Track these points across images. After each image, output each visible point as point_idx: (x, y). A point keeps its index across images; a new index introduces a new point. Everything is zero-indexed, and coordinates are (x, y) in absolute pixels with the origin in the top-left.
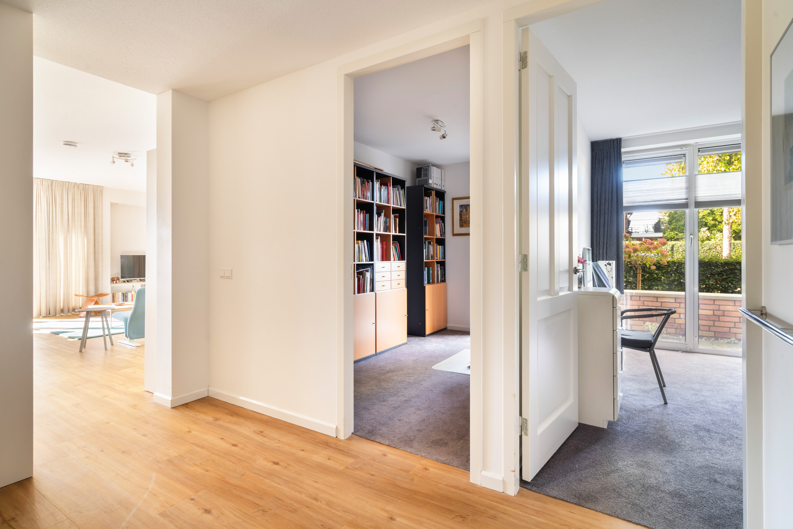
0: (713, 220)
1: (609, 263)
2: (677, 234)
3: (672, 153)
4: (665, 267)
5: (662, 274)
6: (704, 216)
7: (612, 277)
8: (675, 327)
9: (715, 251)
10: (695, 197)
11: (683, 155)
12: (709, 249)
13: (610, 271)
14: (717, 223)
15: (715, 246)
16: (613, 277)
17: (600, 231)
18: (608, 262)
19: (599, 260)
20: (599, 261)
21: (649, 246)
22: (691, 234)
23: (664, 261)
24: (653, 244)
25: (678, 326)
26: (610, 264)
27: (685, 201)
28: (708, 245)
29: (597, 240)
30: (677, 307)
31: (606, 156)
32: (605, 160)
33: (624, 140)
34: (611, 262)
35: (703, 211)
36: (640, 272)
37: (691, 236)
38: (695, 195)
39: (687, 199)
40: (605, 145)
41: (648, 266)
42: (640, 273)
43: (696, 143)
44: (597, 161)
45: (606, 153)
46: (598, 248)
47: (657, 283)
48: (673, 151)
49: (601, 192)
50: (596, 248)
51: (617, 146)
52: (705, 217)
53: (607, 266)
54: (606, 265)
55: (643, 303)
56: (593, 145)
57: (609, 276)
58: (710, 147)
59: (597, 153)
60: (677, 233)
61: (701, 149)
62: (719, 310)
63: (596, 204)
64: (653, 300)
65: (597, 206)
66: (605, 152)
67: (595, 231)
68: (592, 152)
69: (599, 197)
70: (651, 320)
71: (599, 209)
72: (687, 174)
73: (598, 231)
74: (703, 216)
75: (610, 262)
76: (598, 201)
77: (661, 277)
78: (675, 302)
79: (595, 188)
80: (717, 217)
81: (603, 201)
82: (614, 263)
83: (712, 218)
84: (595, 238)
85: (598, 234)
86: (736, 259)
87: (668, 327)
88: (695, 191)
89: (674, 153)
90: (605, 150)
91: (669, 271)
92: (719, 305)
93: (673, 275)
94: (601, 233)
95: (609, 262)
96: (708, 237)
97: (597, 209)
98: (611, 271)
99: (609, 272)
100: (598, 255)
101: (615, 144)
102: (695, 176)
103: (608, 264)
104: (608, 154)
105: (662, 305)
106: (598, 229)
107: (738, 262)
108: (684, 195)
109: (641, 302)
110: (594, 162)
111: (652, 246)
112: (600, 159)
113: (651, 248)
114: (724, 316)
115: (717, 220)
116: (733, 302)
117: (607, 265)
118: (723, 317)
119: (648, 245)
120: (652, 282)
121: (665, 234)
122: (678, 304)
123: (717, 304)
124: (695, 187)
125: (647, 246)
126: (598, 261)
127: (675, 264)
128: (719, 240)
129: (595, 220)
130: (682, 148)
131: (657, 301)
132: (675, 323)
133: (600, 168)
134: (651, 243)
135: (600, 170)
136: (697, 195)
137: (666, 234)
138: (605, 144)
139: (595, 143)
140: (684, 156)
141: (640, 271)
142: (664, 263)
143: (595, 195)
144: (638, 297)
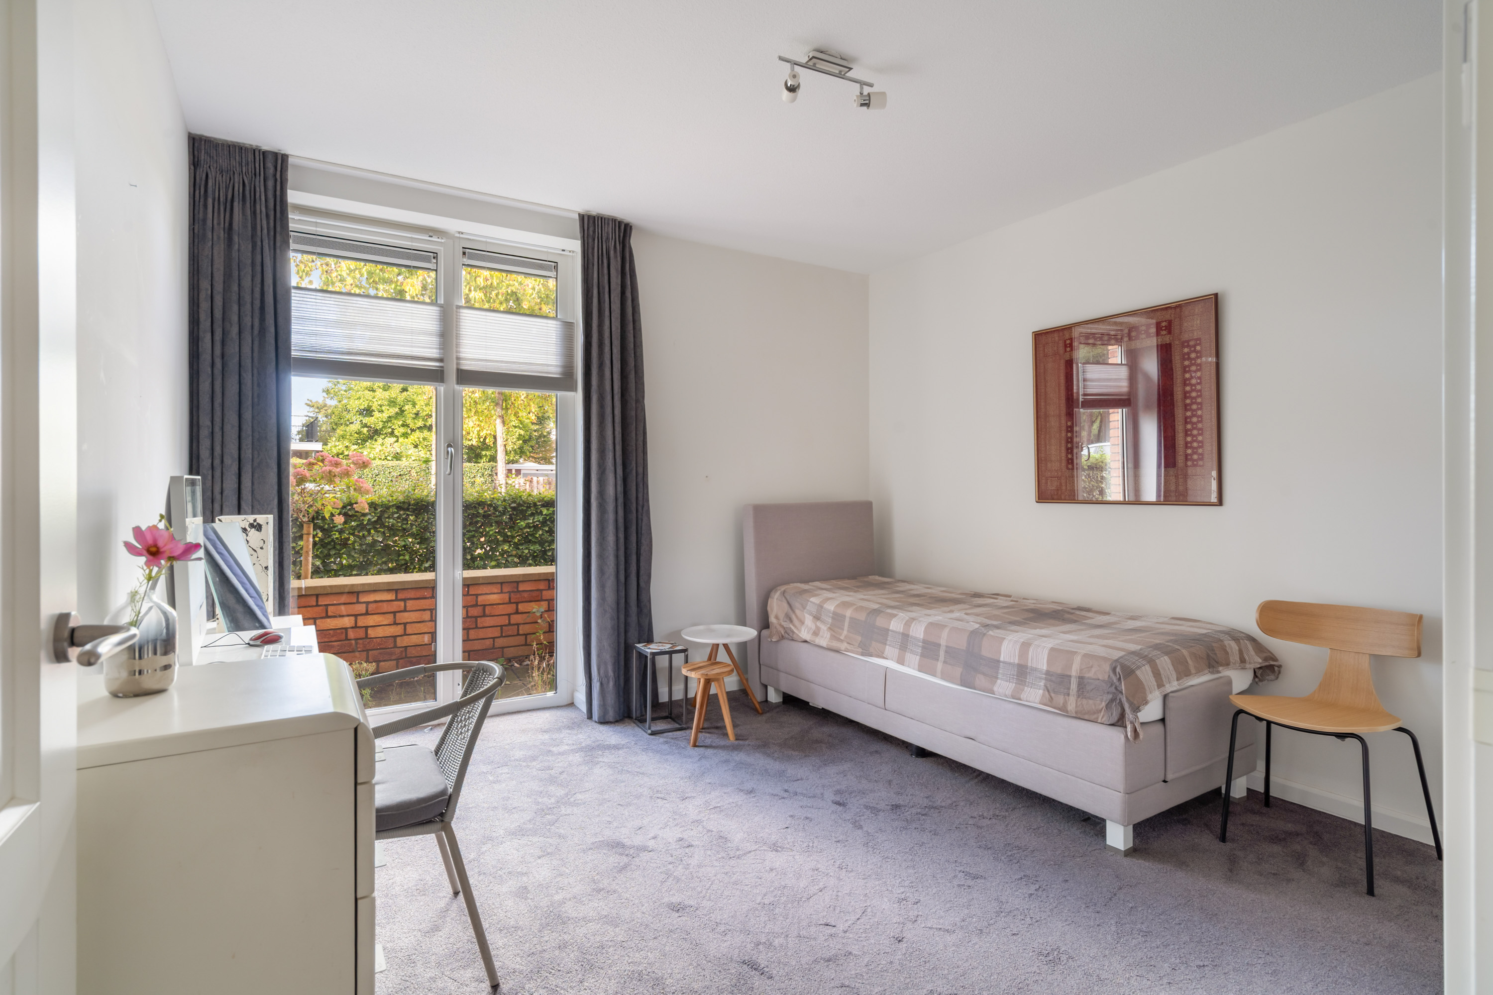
0: (403, 425)
1: (255, 524)
2: (347, 447)
3: (410, 243)
4: (356, 516)
5: (351, 532)
6: (390, 417)
7: (266, 568)
8: (394, 657)
9: (408, 478)
10: (458, 358)
11: (432, 254)
12: (400, 475)
13: (258, 550)
14: (409, 431)
15: (409, 470)
16: (269, 567)
17: (226, 420)
18: (251, 518)
19: (221, 514)
20: (220, 517)
21: (333, 470)
22: (449, 446)
23: (362, 505)
24: (339, 466)
25: (402, 651)
26: (259, 527)
27: (437, 364)
28: (398, 468)
29: (212, 449)
30: (399, 610)
31: (241, 195)
32: (236, 204)
33: (296, 167)
34: (261, 518)
35: (388, 410)
36: (309, 531)
37: (449, 449)
38: (459, 354)
39: (441, 360)
40: (237, 158)
41: (327, 516)
42: (308, 534)
43: (459, 233)
44: (210, 201)
45: (239, 183)
46: (218, 474)
47: (340, 551)
48: (412, 239)
49: (224, 299)
50: (210, 472)
51: (275, 175)
52: (393, 419)
53: (249, 534)
54: (244, 530)
55: (325, 611)
56: (196, 145)
57: (257, 564)
58: (485, 251)
59: (210, 176)
60: (347, 444)
61: (468, 250)
62: (476, 605)
63: (209, 336)
64: (348, 601)
65: (210, 341)
66: (236, 180)
67: (205, 421)
68: (192, 167)
69: (218, 314)
70: (343, 650)
71: (218, 351)
72: (441, 301)
73: (218, 419)
74: (388, 417)
75: (258, 521)
76: (216, 326)
77: (349, 537)
78: (397, 600)
79: (205, 285)
80: (409, 421)
81: (235, 330)
82: (268, 520)
83: (401, 423)
84: (205, 444)
85: (217, 429)
86: (478, 496)
87: (381, 659)
88: (458, 345)
89: (414, 244)
90: (236, 176)
91: (365, 523)
92: (477, 595)
93: (372, 531)
94: (227, 427)
95: (255, 520)
96: (397, 453)
97: (210, 351)
98: (262, 548)
99: (255, 551)
100: (218, 496)
101: (270, 165)
102: (458, 310)
103: (252, 526)
104: (247, 188)
105: (369, 609)
106: (218, 413)
107: (481, 501)
108: (435, 351)
109: (321, 608)
110: (199, 201)
111: (338, 470)
112: (221, 199)
113: (336, 474)
114: (484, 615)
115: (409, 427)
116: (499, 586)
117: (249, 529)
118: (483, 619)
119: (331, 468)
120: (330, 549)
121: (326, 444)
122: (402, 604)
123: (473, 593)
124: (458, 336)
125: (328, 468)
126: (217, 519)
127: (375, 509)
128: (414, 461)
129: (205, 386)
130: (430, 234)
131: (358, 602)
132: (395, 646)
133: (219, 224)
134: (336, 464)
135: (222, 232)
136: (462, 355)
137: (330, 445)
138: (237, 154)
139: (203, 142)
140: (434, 258)
141: (309, 527)
142: (363, 509)
143: (205, 306)
144: (314, 598)
